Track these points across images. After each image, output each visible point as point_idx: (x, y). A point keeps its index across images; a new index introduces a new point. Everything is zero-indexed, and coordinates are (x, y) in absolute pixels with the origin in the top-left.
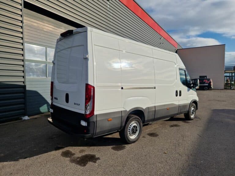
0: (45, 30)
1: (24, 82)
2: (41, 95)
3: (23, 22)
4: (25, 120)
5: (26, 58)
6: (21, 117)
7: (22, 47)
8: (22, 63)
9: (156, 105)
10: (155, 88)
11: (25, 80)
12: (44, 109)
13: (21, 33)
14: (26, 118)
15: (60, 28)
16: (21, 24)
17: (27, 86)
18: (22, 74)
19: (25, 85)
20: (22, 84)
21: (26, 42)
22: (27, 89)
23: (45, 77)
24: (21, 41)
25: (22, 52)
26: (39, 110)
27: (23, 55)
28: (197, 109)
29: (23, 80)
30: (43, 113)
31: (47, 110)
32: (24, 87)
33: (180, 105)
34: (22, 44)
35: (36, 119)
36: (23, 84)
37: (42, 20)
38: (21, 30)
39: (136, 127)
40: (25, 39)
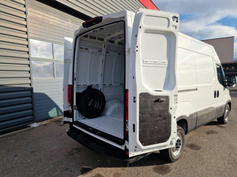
0: (51, 23)
1: (30, 84)
2: (49, 98)
3: (27, 14)
4: (33, 128)
5: (31, 56)
6: (29, 124)
7: (26, 43)
8: (28, 62)
9: (198, 110)
10: (197, 90)
11: (32, 82)
12: (53, 113)
13: (24, 26)
14: (35, 125)
15: (67, 21)
16: (24, 16)
17: (34, 88)
18: (29, 75)
19: (32, 87)
20: (28, 86)
21: (31, 38)
22: (34, 91)
23: (53, 78)
24: (26, 36)
25: (27, 49)
26: (48, 114)
27: (28, 53)
28: (230, 110)
29: (29, 81)
30: (52, 118)
31: (57, 114)
32: (31, 90)
33: (217, 108)
34: (27, 40)
35: (46, 126)
36: (30, 87)
37: (47, 11)
38: (25, 23)
39: (180, 141)
40: (30, 34)
